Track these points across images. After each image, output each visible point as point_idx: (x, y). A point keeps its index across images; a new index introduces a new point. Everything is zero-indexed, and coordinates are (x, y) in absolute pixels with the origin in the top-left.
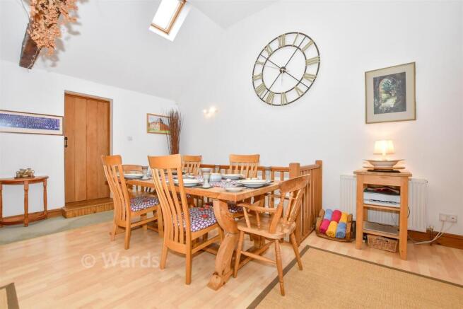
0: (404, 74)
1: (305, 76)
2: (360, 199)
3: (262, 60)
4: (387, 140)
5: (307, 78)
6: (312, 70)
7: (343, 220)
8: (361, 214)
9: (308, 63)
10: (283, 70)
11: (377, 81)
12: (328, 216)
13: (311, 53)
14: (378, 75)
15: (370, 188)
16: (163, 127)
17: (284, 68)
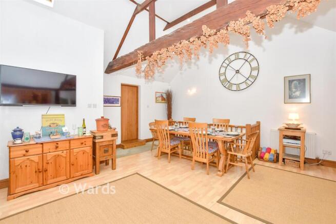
0: (304, 80)
1: (250, 76)
2: (281, 142)
3: (225, 65)
4: (296, 113)
5: (252, 77)
6: (255, 73)
7: (272, 152)
8: (282, 149)
9: (252, 69)
10: (237, 72)
11: (290, 82)
12: (264, 150)
13: (254, 64)
14: (291, 79)
15: (286, 137)
16: (163, 99)
17: (238, 71)
